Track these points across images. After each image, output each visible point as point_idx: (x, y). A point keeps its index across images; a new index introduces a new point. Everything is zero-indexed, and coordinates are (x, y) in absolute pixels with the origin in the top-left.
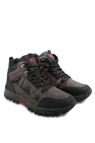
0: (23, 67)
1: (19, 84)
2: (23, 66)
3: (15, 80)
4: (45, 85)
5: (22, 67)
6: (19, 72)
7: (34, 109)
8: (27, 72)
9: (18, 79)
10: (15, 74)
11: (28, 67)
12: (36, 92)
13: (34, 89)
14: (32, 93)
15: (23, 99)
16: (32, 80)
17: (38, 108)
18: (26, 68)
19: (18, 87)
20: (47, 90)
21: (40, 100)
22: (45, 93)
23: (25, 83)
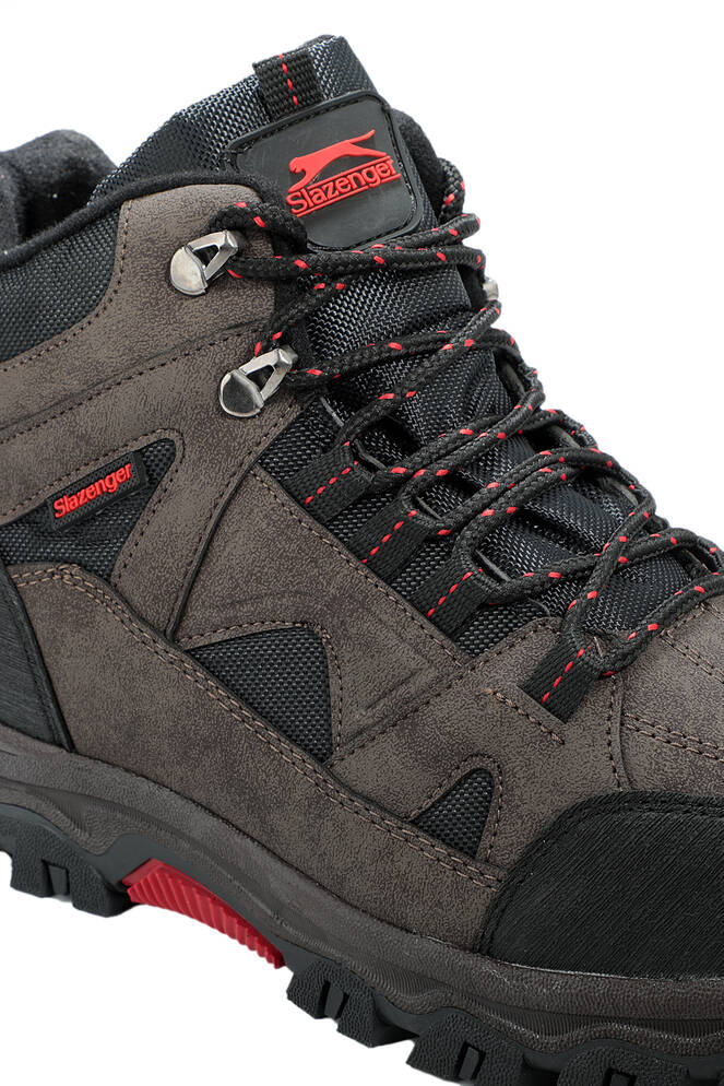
0: (213, 283)
1: (127, 583)
2: (217, 262)
3: (67, 506)
4: (580, 577)
5: (188, 272)
6: (142, 363)
7: (404, 1001)
8: (286, 357)
9: (112, 484)
10: (66, 404)
11: (288, 285)
12: (441, 709)
13: (405, 656)
14: (359, 716)
15: (202, 825)
16: (367, 496)
17: (488, 967)
18: (259, 303)
19: (112, 625)
20: (626, 662)
21: (508, 838)
22: (595, 713)
23: (236, 548)
